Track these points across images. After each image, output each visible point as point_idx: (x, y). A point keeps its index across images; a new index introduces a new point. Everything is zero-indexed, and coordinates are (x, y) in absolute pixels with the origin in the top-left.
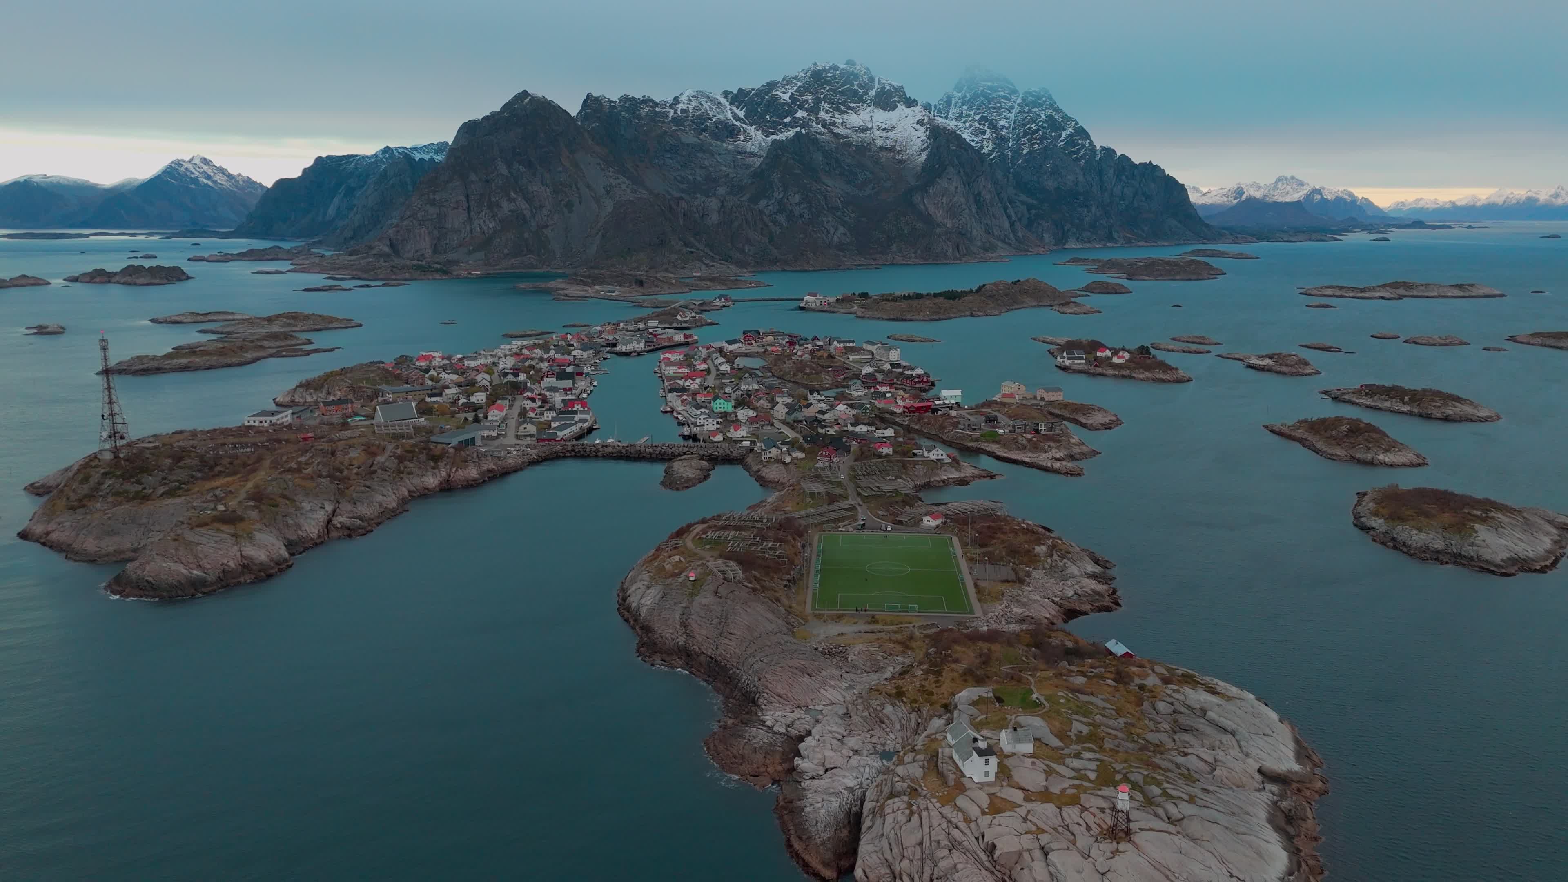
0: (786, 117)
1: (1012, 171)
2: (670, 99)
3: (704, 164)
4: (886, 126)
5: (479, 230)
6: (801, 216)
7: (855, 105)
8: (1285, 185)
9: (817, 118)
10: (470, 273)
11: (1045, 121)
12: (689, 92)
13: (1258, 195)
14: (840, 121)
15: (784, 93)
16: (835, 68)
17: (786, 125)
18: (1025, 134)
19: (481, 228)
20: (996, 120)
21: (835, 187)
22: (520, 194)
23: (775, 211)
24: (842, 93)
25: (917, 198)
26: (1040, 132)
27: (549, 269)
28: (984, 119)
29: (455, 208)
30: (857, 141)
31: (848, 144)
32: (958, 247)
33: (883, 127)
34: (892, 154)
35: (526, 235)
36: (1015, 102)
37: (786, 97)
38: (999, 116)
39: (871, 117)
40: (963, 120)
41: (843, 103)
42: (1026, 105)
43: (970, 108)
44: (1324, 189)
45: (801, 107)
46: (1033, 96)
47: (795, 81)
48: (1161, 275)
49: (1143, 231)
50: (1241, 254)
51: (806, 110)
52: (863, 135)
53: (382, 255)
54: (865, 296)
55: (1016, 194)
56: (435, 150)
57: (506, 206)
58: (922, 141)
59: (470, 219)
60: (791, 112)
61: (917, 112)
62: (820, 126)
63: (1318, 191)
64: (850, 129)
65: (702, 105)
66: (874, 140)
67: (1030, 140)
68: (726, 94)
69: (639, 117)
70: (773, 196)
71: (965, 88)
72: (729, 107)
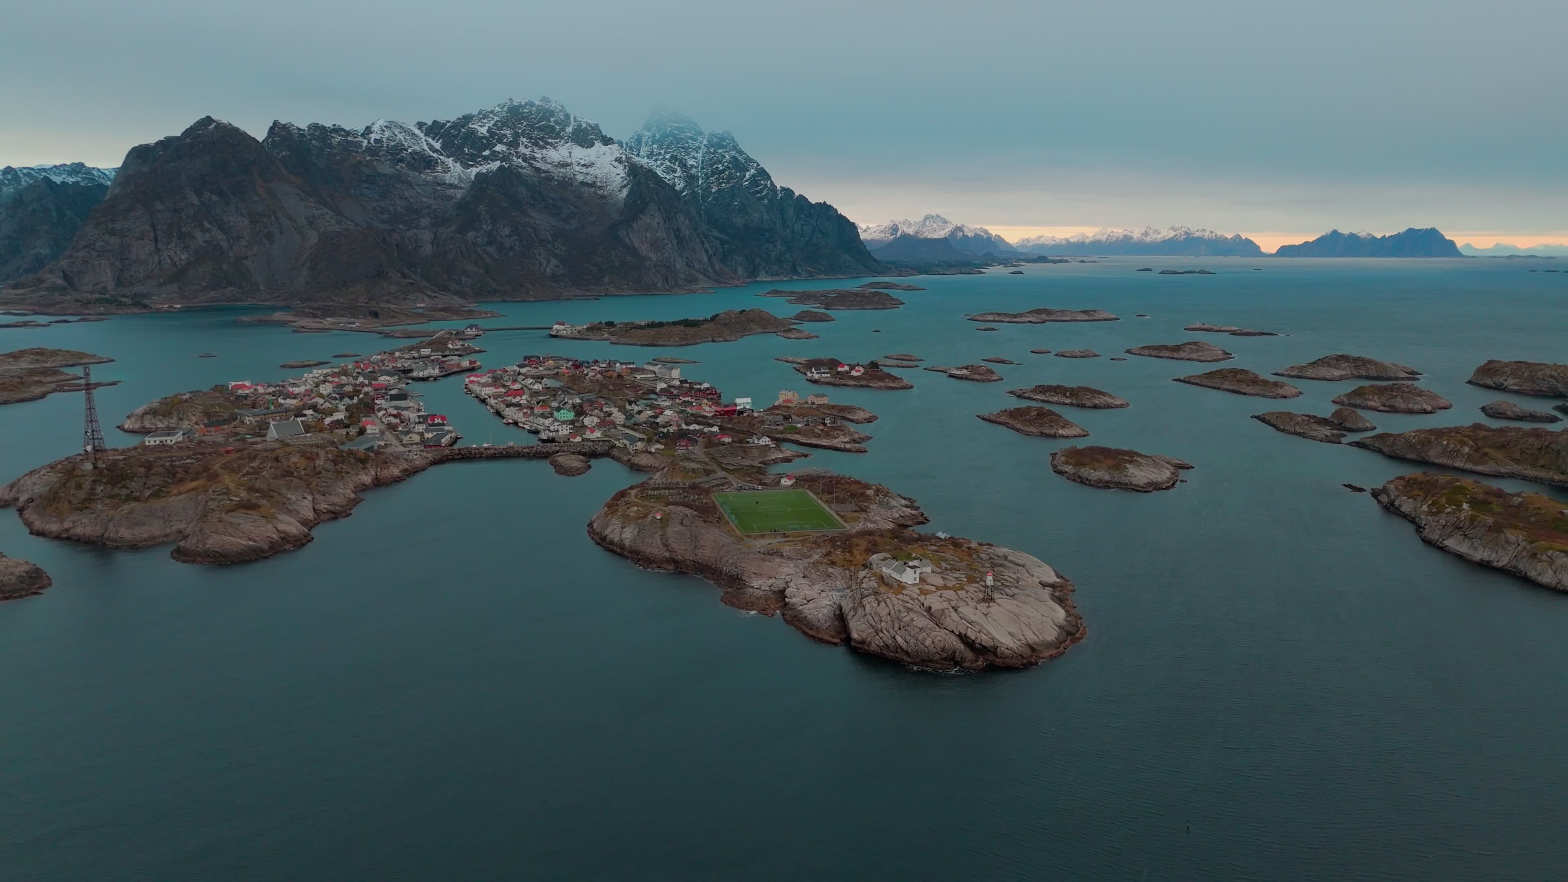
0: (484, 151)
1: (703, 207)
2: (361, 128)
3: (404, 195)
4: (586, 162)
5: (169, 261)
6: (512, 248)
7: (553, 141)
8: (932, 223)
9: (517, 153)
10: (171, 307)
11: (730, 162)
12: (381, 122)
13: (910, 231)
14: (540, 156)
15: (481, 126)
16: (532, 104)
17: (486, 158)
18: (713, 174)
19: (172, 260)
20: (685, 160)
21: (542, 220)
22: (215, 224)
23: (485, 243)
24: (540, 129)
25: (622, 233)
26: (727, 172)
27: (254, 301)
28: (673, 159)
29: (139, 239)
30: (558, 176)
31: (550, 179)
32: (667, 280)
33: (582, 163)
34: (593, 189)
35: (225, 267)
36: (701, 143)
37: (484, 131)
38: (688, 155)
39: (570, 153)
40: (654, 158)
41: (542, 139)
42: (712, 146)
43: (660, 147)
44: (964, 226)
45: (500, 141)
46: (718, 138)
47: (491, 115)
48: (853, 306)
49: (822, 265)
50: (910, 286)
51: (506, 144)
52: (562, 170)
53: (54, 288)
54: (610, 324)
55: (708, 230)
56: (68, 171)
57: (200, 238)
58: (622, 178)
59: (158, 250)
60: (489, 146)
61: (614, 151)
62: (520, 160)
63: (959, 229)
64: (550, 164)
65: (396, 135)
66: (574, 175)
67: (718, 179)
68: (420, 125)
69: (330, 146)
70: (482, 228)
71: (654, 129)
72: (424, 138)
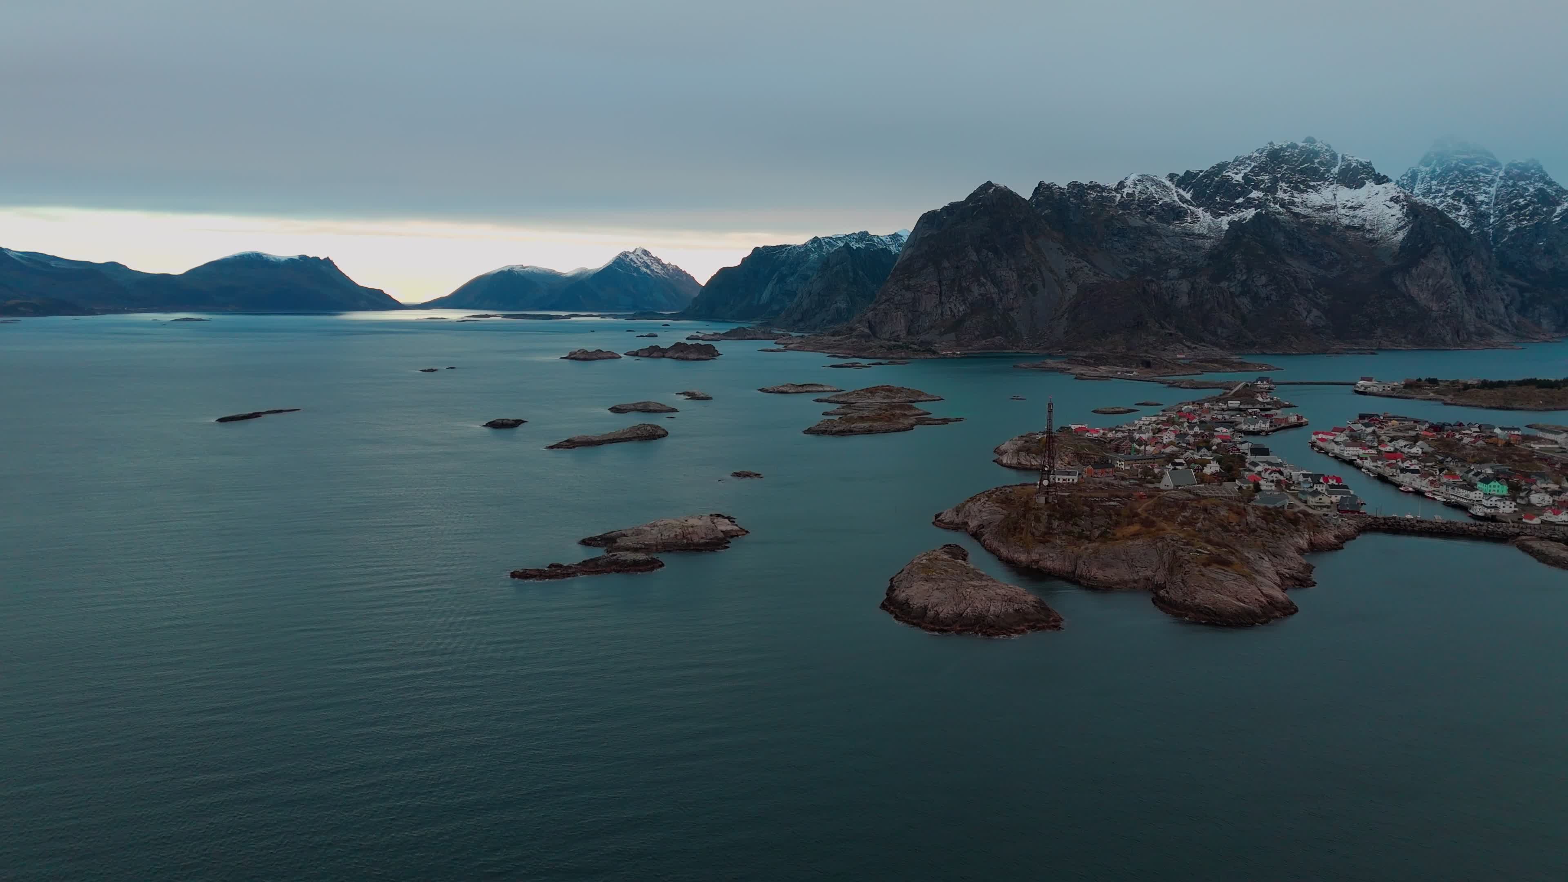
0: (1238, 198)
1: (1494, 250)
2: (1115, 184)
3: (1153, 246)
4: (1353, 204)
6: (1268, 298)
7: (1318, 181)
9: (1275, 198)
12: (1134, 177)
14: (1300, 200)
15: (1237, 173)
16: (1294, 146)
17: (1239, 206)
24: (1302, 172)
26: (1530, 207)
28: (1458, 194)
30: (1320, 221)
31: (1310, 224)
33: (1349, 206)
37: (1239, 178)
39: (1334, 195)
40: (1432, 196)
41: (1303, 182)
45: (1256, 187)
47: (1248, 162)
51: (1263, 190)
52: (1324, 214)
58: (1398, 219)
60: (1244, 193)
61: (1389, 190)
62: (1277, 206)
64: (1312, 208)
65: (1148, 188)
66: (1339, 219)
68: (1172, 177)
69: (1086, 203)
72: (1174, 189)
